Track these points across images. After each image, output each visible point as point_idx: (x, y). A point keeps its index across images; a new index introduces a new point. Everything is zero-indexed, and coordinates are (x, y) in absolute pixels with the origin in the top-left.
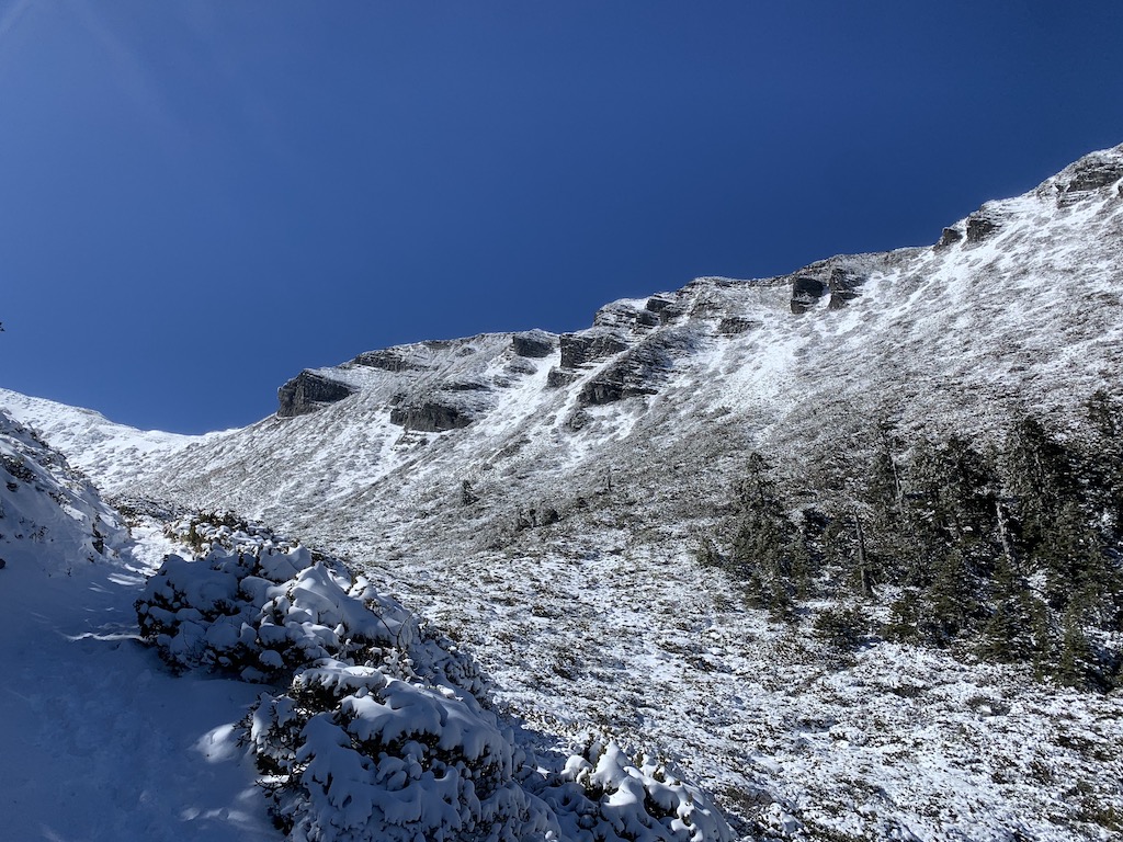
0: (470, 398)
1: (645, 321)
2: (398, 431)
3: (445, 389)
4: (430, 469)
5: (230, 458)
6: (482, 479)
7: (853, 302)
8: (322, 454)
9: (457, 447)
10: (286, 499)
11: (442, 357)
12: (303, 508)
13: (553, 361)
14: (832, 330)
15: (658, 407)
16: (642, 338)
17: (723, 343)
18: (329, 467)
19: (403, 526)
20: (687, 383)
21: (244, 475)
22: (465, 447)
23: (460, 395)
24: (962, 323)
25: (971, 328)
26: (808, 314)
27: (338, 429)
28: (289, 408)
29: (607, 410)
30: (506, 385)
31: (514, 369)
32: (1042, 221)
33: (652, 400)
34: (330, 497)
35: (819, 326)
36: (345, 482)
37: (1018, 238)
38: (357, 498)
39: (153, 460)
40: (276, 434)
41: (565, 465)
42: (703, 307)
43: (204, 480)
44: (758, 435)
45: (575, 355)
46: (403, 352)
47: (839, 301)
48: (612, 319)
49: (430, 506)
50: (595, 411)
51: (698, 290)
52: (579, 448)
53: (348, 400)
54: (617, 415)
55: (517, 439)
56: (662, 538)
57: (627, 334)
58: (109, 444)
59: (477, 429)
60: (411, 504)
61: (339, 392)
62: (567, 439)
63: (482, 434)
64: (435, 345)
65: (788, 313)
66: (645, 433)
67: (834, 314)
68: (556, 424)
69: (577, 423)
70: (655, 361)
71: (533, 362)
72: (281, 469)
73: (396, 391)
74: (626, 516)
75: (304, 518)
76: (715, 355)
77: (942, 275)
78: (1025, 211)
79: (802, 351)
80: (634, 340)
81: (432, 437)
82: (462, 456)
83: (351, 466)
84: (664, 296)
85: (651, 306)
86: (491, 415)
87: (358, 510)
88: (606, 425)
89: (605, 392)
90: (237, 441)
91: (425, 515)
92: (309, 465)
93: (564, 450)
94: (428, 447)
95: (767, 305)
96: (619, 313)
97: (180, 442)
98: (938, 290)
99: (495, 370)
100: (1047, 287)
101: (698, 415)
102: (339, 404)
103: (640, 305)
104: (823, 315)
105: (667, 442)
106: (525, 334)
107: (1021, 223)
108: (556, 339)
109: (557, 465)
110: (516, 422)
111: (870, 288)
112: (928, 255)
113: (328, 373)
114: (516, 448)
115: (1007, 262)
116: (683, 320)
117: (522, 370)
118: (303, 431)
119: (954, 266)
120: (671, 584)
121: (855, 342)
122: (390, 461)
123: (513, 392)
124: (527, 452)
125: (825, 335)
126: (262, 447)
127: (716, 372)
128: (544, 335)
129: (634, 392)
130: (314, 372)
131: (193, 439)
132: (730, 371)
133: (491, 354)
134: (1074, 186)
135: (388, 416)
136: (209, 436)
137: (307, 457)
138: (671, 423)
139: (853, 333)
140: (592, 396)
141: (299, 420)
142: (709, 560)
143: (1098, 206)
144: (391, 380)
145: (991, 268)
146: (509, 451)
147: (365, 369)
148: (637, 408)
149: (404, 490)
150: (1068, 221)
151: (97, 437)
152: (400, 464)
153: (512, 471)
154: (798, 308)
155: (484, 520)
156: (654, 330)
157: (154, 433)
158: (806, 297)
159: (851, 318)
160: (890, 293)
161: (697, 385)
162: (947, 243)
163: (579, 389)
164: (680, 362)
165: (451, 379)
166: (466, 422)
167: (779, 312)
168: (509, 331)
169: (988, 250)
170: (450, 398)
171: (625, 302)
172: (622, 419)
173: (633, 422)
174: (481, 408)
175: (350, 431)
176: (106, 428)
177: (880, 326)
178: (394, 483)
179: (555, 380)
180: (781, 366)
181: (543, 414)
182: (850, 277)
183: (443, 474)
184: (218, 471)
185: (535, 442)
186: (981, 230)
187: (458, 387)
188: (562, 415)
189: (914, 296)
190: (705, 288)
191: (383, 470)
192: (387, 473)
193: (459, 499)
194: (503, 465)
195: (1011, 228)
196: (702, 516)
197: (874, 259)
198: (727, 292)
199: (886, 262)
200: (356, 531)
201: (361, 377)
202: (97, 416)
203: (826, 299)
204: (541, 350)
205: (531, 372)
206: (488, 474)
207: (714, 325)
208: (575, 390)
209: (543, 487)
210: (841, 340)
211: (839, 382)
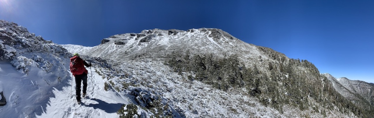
0: (125, 41)
1: (148, 33)
2: (116, 45)
3: (121, 40)
4: (120, 50)
5: (97, 49)
6: (128, 51)
7: (176, 35)
8: (107, 48)
9: (124, 47)
10: (103, 53)
11: (120, 36)
12: (105, 54)
13: (136, 37)
14: (174, 37)
15: (150, 43)
16: (148, 35)
17: (158, 37)
18: (108, 49)
19: (118, 56)
20: (154, 41)
21: (98, 51)
22: (125, 47)
23: (123, 41)
24: (191, 41)
25: (192, 41)
26: (170, 35)
27: (109, 45)
28: (102, 43)
29: (144, 43)
30: (129, 40)
31: (130, 38)
32: (199, 33)
33: (149, 42)
34: (108, 53)
35: (172, 37)
36: (110, 51)
37: (196, 33)
38: (111, 53)
39: (89, 50)
40: (101, 46)
41: (138, 49)
42: (156, 32)
43: (94, 52)
44: (166, 48)
45: (139, 36)
46: (115, 36)
47: (175, 34)
48: (144, 32)
49: (121, 54)
50: (142, 43)
51: (155, 30)
52: (140, 48)
53: (109, 42)
54: (145, 44)
55: (132, 46)
56: (157, 60)
57: (146, 34)
58: (83, 49)
59: (126, 45)
60: (118, 54)
61: (108, 41)
62: (138, 46)
63: (127, 45)
64: (119, 35)
65: (168, 35)
66: (149, 46)
67: (174, 36)
68: (137, 44)
69: (139, 44)
70: (150, 38)
71: (133, 37)
72: (102, 50)
73: (115, 40)
74: (151, 57)
75: (106, 55)
76: (158, 38)
77: (188, 35)
78: (197, 31)
79: (169, 39)
80: (147, 35)
81: (120, 46)
82: (124, 48)
83: (110, 49)
84: (151, 30)
85: (149, 31)
86: (127, 43)
87: (112, 54)
88: (144, 45)
89: (143, 41)
90: (97, 47)
91: (120, 55)
92: (105, 49)
93: (138, 48)
94: (119, 47)
95: (165, 33)
96: (145, 31)
97: (91, 48)
98: (187, 36)
99: (128, 38)
100: (199, 40)
101: (156, 45)
102: (108, 42)
103: (148, 31)
104: (172, 36)
105: (152, 48)
106: (132, 33)
107: (196, 32)
108: (136, 34)
109: (137, 49)
110: (131, 44)
111: (179, 34)
112: (185, 32)
113: (107, 39)
114: (132, 47)
115: (195, 35)
116: (153, 33)
117: (131, 38)
118: (104, 46)
119: (189, 34)
120: (161, 67)
121: (177, 39)
122: (115, 49)
123: (130, 40)
124: (133, 48)
125: (172, 38)
126: (100, 48)
127: (158, 40)
128: (135, 34)
129: (147, 41)
130: (105, 39)
131: (93, 47)
132: (160, 40)
133: (127, 36)
134: (202, 30)
135: (114, 43)
136: (94, 47)
137: (105, 48)
138: (152, 45)
139: (177, 38)
140: (141, 41)
141: (104, 44)
142: (165, 64)
143: (204, 33)
144: (114, 39)
145: (193, 35)
146: (131, 48)
147: (111, 38)
148: (148, 43)
149: (117, 52)
150: (201, 34)
151: (82, 48)
152: (116, 49)
153: (131, 50)
154: (169, 34)
155: (129, 56)
156: (149, 34)
157: (88, 47)
158: (170, 33)
159: (176, 37)
160: (181, 35)
161: (155, 41)
162: (188, 31)
163: (140, 40)
164: (153, 38)
165: (122, 39)
166: (124, 44)
167: (166, 34)
168: (129, 33)
169: (193, 34)
170: (122, 41)
171: (146, 30)
172: (146, 45)
173: (147, 45)
174: (126, 42)
175: (110, 45)
176: (83, 47)
177: (180, 38)
178: (116, 51)
179: (136, 39)
180: (167, 40)
181: (135, 43)
182: (176, 32)
183: (122, 50)
184: (95, 51)
185: (134, 46)
186: (192, 31)
187: (123, 40)
188: (137, 43)
189: (184, 36)
190: (156, 30)
191: (114, 50)
192: (115, 50)
193: (125, 53)
194: (130, 49)
195: (195, 32)
196: (162, 58)
197: (179, 31)
198: (159, 31)
199: (181, 31)
200: (112, 57)
201: (110, 39)
202: (82, 46)
203: (173, 34)
204: (134, 35)
205: (133, 38)
206: (128, 50)
207: (157, 34)
208: (139, 40)
209: (136, 52)
210: (175, 39)
211: (176, 44)
